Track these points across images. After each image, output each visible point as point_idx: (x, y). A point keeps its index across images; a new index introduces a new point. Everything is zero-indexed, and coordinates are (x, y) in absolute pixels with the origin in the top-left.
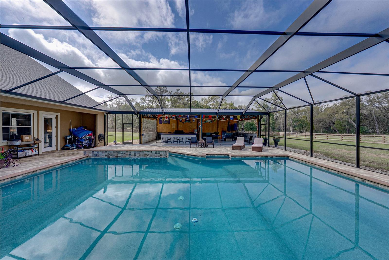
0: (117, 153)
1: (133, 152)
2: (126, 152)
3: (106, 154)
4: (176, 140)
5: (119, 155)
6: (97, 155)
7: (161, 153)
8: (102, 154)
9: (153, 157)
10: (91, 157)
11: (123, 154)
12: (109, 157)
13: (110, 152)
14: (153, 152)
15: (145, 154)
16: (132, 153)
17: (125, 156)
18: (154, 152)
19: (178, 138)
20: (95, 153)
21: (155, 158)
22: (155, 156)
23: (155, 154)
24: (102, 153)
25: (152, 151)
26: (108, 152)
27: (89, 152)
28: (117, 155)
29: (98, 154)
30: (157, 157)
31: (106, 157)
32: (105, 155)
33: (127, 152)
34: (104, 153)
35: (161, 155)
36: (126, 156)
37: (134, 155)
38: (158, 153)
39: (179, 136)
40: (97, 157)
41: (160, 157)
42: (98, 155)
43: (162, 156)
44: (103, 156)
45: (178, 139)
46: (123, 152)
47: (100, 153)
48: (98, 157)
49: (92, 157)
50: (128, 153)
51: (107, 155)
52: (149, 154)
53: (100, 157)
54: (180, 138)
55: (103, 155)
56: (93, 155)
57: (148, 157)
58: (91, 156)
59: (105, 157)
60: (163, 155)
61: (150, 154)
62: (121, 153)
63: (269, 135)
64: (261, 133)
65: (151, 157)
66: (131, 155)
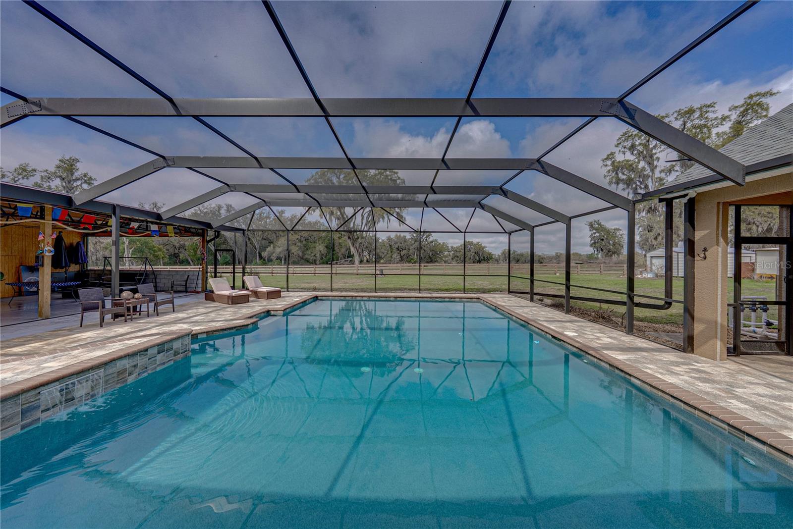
1: (58, 387)
7: (177, 345)
9: (150, 372)
14: (150, 352)
15: (121, 372)
16: (53, 393)
18: (156, 350)
21: (158, 369)
22: (158, 363)
23: (159, 357)
30: (164, 363)
37: (59, 400)
38: (168, 350)
41: (172, 363)
43: (178, 354)
52: (135, 366)
57: (131, 379)
60: (181, 351)
61: (141, 361)
63: (244, 268)
64: (216, 269)
65: (144, 372)
66: (42, 408)
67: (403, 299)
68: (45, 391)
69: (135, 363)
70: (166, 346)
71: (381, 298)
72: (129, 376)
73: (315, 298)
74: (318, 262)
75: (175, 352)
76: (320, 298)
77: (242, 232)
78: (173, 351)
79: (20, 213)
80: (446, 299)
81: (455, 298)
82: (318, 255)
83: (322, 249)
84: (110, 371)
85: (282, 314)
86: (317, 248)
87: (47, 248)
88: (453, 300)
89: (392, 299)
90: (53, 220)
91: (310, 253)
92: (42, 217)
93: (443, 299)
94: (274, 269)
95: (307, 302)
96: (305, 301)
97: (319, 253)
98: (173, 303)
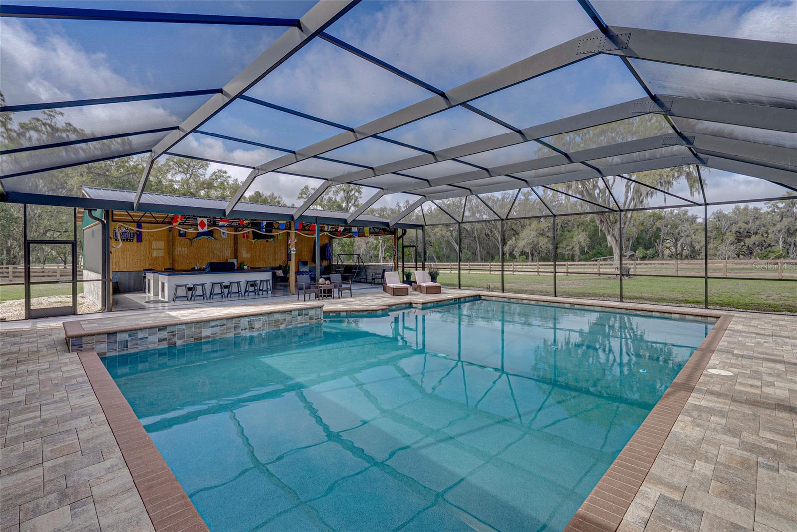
0: (199, 328)
1: (247, 319)
2: (225, 322)
3: (164, 334)
4: (217, 290)
5: (206, 332)
6: (129, 344)
7: (311, 313)
8: (147, 338)
9: (293, 326)
10: (105, 353)
11: (216, 330)
12: (173, 345)
13: (176, 328)
14: (293, 313)
15: (277, 321)
16: (244, 322)
17: (222, 334)
18: (297, 313)
19: (226, 283)
20: (122, 339)
21: (299, 325)
22: (299, 322)
23: (300, 318)
24: (148, 336)
25: (291, 312)
26: (169, 329)
27: (95, 337)
28: (201, 333)
29: (131, 341)
30: (303, 323)
31: (165, 345)
32: (161, 340)
33: (230, 321)
34: (156, 333)
35: (311, 318)
36: (225, 333)
37: (248, 327)
39: (226, 278)
40: (127, 352)
41: (308, 324)
42: (134, 342)
43: (313, 319)
44: (151, 343)
45: (226, 287)
46: (218, 323)
47: (141, 335)
48: (132, 351)
49: (107, 355)
50: (232, 323)
51: (165, 339)
52: (285, 320)
53: (142, 348)
54: (231, 283)
55: (153, 342)
56: (111, 346)
57: (282, 327)
58: (106, 351)
59: (160, 347)
61: (288, 317)
62: (213, 327)
63: (424, 265)
64: (404, 264)
65: (290, 325)
66: (241, 328)
67: (583, 307)
68: (242, 320)
69: (284, 318)
70: (304, 312)
71: (552, 304)
72: (281, 324)
73: (478, 297)
74: (577, 257)
75: (310, 317)
76: (483, 298)
77: (421, 227)
78: (309, 316)
79: (281, 227)
80: (654, 314)
81: (671, 313)
82: (577, 248)
83: (582, 240)
84: (271, 319)
85: (421, 308)
86: (575, 239)
87: (292, 249)
88: (666, 315)
89: (567, 306)
90: (296, 230)
91: (564, 246)
92: (290, 229)
93: (649, 314)
94: (491, 267)
95: (462, 300)
96: (459, 299)
97: (578, 246)
98: (351, 290)
